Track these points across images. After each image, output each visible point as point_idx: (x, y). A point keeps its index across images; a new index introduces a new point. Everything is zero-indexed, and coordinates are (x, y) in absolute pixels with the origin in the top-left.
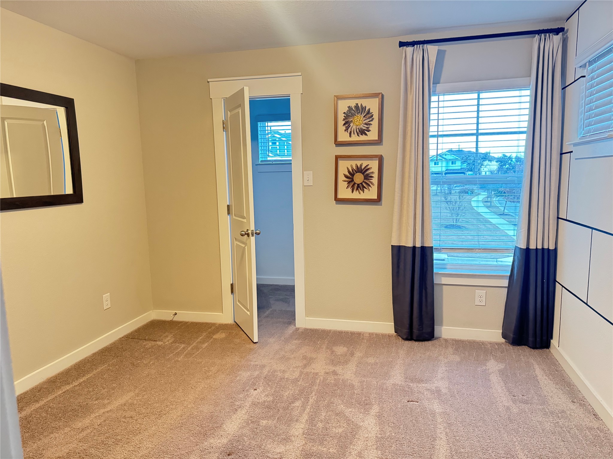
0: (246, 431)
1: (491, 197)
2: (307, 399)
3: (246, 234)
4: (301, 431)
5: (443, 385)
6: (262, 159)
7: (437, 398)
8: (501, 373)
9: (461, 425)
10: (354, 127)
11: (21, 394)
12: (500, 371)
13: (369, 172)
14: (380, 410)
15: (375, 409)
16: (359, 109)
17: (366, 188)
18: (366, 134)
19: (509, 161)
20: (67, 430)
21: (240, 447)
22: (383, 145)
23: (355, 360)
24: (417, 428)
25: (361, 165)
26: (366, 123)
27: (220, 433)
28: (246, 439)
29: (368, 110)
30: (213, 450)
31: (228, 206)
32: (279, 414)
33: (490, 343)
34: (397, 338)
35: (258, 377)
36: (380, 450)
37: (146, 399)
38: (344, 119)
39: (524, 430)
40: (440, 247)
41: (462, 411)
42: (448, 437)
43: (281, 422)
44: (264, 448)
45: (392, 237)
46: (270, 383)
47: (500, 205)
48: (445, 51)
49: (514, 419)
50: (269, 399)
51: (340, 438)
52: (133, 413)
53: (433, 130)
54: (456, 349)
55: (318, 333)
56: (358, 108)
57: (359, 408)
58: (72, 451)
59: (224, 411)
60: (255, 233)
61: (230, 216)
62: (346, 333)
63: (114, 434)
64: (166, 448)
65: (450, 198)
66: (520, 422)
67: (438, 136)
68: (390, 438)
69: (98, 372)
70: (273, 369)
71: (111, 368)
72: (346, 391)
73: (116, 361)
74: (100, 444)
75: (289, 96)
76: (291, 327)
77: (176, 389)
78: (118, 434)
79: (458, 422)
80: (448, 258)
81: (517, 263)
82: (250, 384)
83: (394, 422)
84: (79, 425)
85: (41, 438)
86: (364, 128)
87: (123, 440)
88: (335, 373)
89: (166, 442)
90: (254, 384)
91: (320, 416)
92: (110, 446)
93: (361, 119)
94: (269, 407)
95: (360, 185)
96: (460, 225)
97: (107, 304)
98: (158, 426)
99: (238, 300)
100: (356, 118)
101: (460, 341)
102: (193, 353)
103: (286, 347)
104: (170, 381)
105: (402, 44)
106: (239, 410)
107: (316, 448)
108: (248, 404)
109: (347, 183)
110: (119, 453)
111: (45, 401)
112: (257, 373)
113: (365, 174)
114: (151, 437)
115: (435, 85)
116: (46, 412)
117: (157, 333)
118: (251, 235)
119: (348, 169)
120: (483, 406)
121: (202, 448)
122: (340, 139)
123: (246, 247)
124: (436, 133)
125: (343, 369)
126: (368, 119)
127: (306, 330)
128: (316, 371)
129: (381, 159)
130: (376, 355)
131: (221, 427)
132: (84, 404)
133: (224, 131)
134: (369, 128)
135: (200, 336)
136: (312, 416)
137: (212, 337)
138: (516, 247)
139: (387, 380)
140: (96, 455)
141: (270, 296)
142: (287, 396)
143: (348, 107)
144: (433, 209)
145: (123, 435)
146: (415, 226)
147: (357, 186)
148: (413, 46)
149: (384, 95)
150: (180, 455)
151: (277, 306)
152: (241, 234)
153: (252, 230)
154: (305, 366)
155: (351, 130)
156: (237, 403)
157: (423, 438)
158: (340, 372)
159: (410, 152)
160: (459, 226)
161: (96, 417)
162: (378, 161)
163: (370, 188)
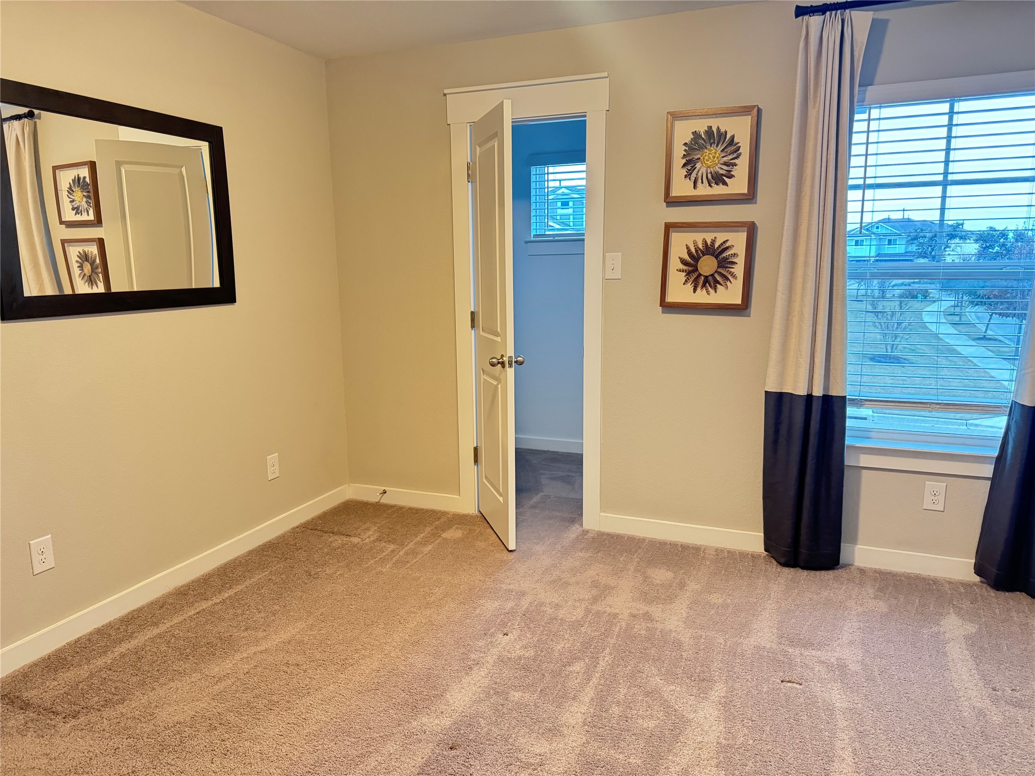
0: (483, 708)
1: (962, 306)
2: (595, 661)
3: (499, 363)
4: (580, 718)
5: (852, 657)
6: (536, 231)
7: (839, 680)
8: (970, 642)
9: (885, 737)
10: (703, 170)
11: (134, 611)
12: (967, 638)
13: (728, 254)
14: (727, 693)
15: (719, 691)
16: (714, 137)
17: (721, 285)
18: (725, 184)
19: (1000, 239)
20: (196, 676)
21: (472, 737)
22: (758, 202)
23: (686, 596)
24: (797, 734)
25: (713, 242)
26: (725, 162)
27: (440, 708)
28: (482, 722)
29: (729, 139)
30: (424, 737)
31: (473, 313)
32: (543, 682)
33: (950, 583)
34: (767, 561)
35: (512, 612)
36: (723, 769)
37: (324, 636)
38: (684, 155)
39: (1014, 759)
40: (860, 398)
41: (887, 710)
42: (857, 759)
43: (547, 698)
44: (513, 742)
45: (767, 375)
46: (532, 626)
47: (978, 322)
48: (886, 22)
49: (992, 735)
50: (527, 655)
51: (650, 739)
52: (300, 659)
53: (855, 174)
54: (881, 590)
55: (622, 542)
56: (712, 136)
57: (689, 685)
58: (200, 714)
59: (450, 668)
60: (515, 362)
61: (475, 331)
62: (674, 545)
63: (268, 691)
64: (348, 724)
65: (883, 306)
66: (1006, 743)
67: (865, 187)
68: (743, 748)
69: (253, 582)
70: (538, 601)
71: (274, 578)
72: (667, 652)
73: (282, 566)
74: (244, 707)
75: (585, 116)
76: (574, 528)
77: (374, 623)
78: (274, 692)
79: (878, 730)
80: (873, 416)
81: (1013, 435)
82: (497, 623)
83: (754, 719)
84: (216, 669)
85: (154, 687)
86: (722, 172)
87: (280, 702)
88: (648, 617)
89: (350, 713)
90: (504, 625)
91: (616, 695)
92: (259, 711)
93: (717, 155)
94: (526, 668)
95: (710, 277)
96: (901, 356)
97: (273, 471)
98: (339, 684)
99: (485, 475)
100: (707, 154)
101: (890, 573)
102: (408, 562)
103: (564, 563)
104: (365, 607)
105: (801, 11)
106: (475, 669)
107: (605, 753)
108: (491, 659)
109: (684, 274)
110: (272, 725)
111: (168, 625)
112: (510, 605)
113: (721, 257)
114: (326, 704)
115: (863, 89)
116: (167, 644)
117: (352, 522)
118: (507, 365)
119: (688, 248)
120: (931, 705)
121: (408, 731)
122: (675, 192)
123: (499, 386)
124: (861, 182)
125: (663, 611)
126: (730, 155)
127: (601, 534)
128: (614, 611)
129: (751, 229)
130: (727, 591)
131: (442, 696)
132: (226, 635)
133: (469, 182)
134: (731, 171)
135: (421, 533)
136: (601, 692)
137: (440, 536)
138: (1014, 403)
139: (745, 638)
140: (237, 725)
141: (541, 471)
142: (559, 651)
143: (693, 133)
144: (851, 325)
145: (282, 695)
146: (812, 357)
147: (704, 282)
148: (823, 15)
149: (761, 110)
150: (370, 739)
151: (552, 489)
152: (491, 363)
153: (511, 357)
154: (595, 599)
155: (697, 175)
156: (473, 656)
157: (808, 754)
158: (658, 617)
159: (810, 216)
160: (900, 358)
161: (242, 659)
162: (746, 233)
163: (728, 283)
